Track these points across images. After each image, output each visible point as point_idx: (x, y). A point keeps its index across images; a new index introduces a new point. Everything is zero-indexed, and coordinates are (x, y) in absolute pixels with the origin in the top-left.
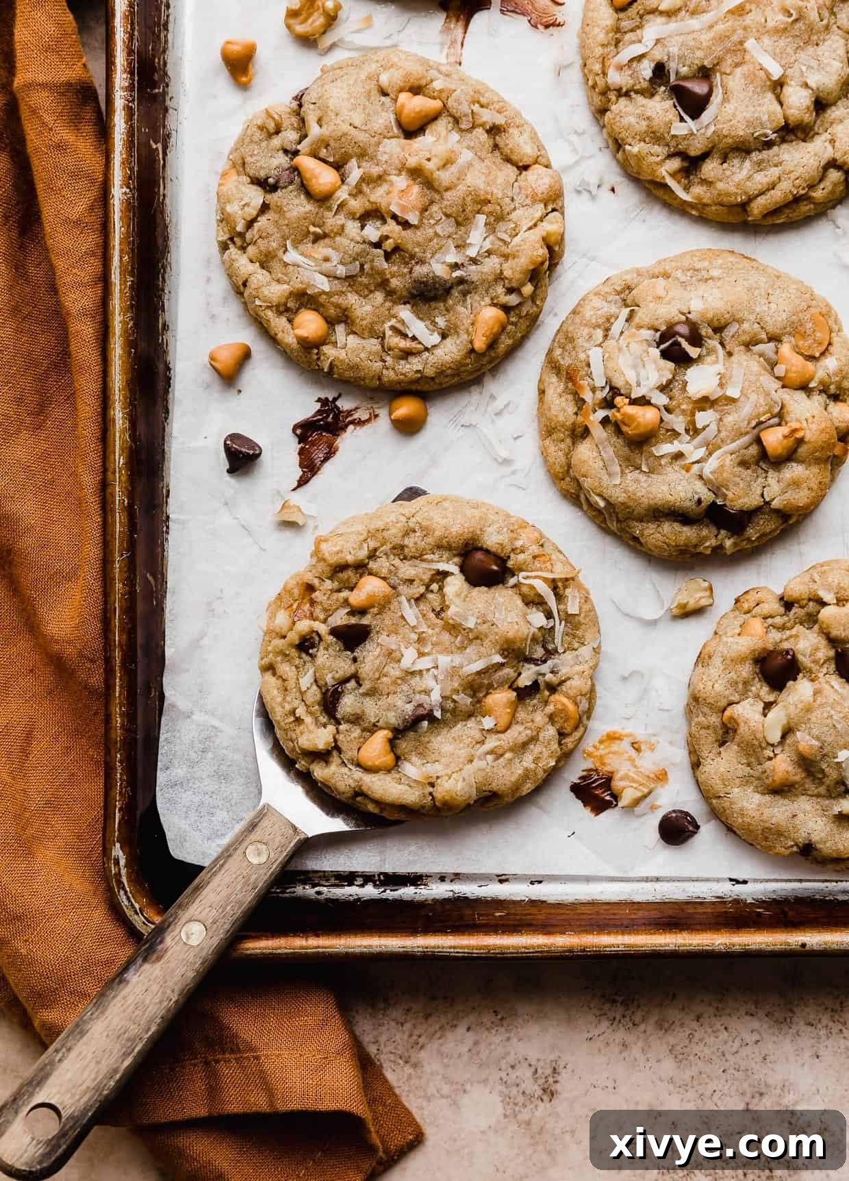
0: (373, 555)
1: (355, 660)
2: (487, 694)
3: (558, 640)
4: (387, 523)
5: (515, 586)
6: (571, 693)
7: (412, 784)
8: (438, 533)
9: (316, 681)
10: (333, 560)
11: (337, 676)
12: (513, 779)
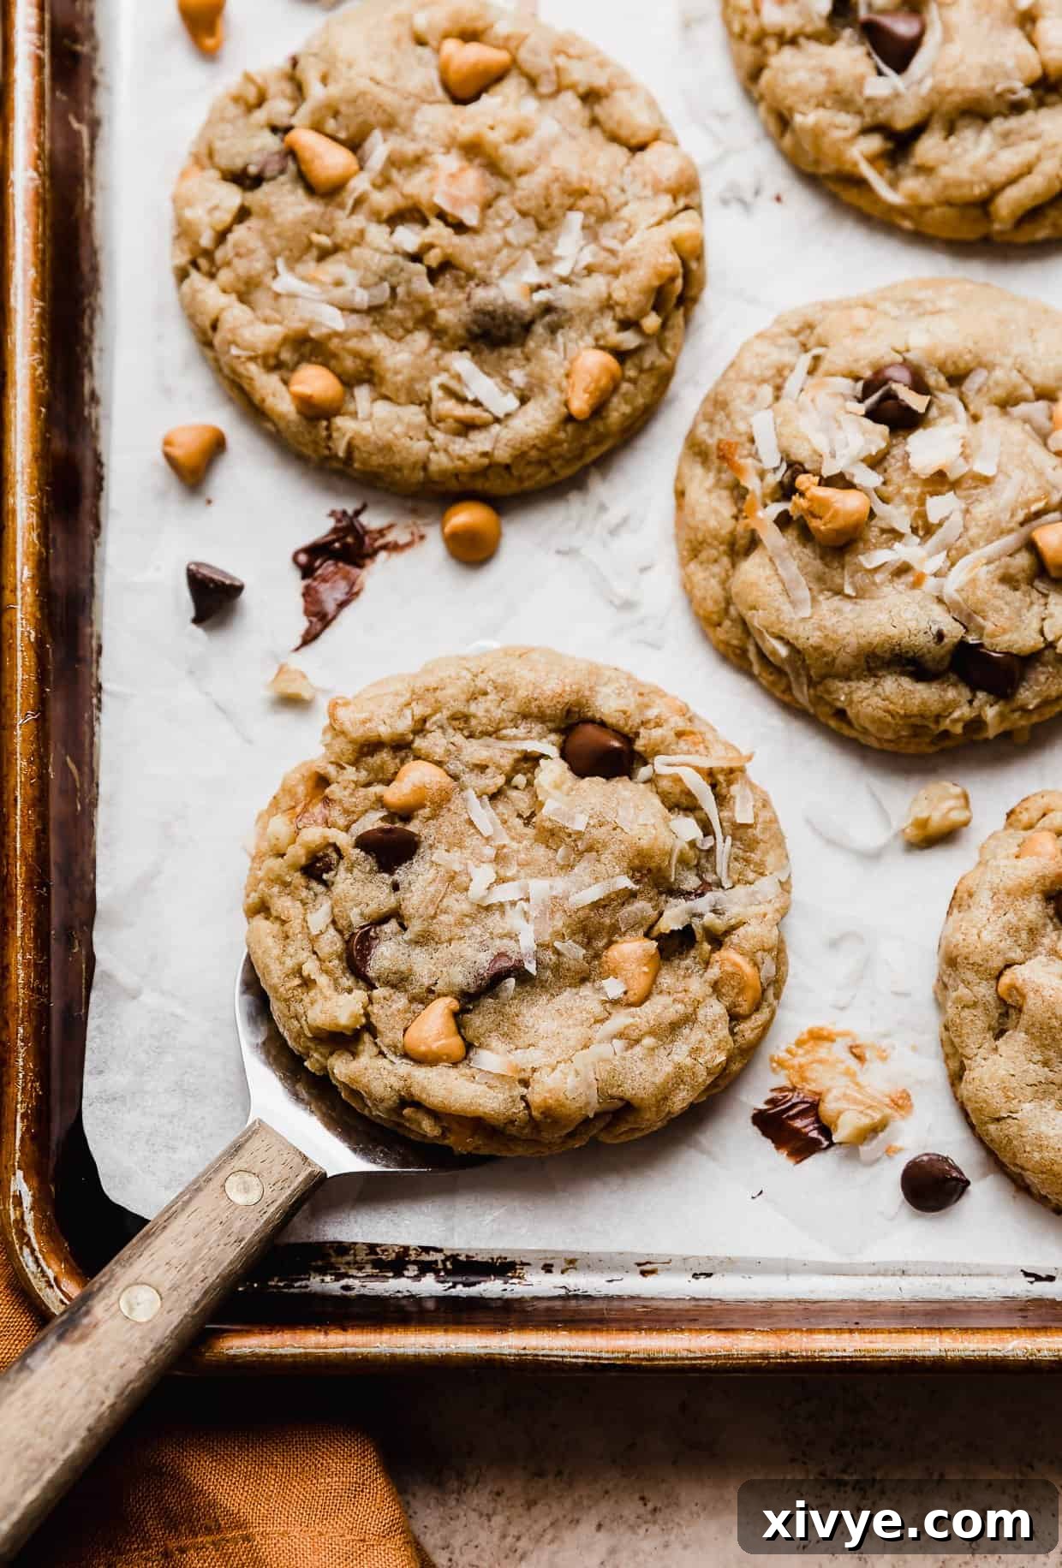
0: (420, 728)
1: (395, 887)
2: (610, 943)
3: (722, 868)
4: (442, 680)
5: (648, 781)
6: (747, 946)
7: (492, 1082)
8: (522, 693)
9: (334, 922)
10: (357, 732)
11: (367, 911)
12: (658, 1079)
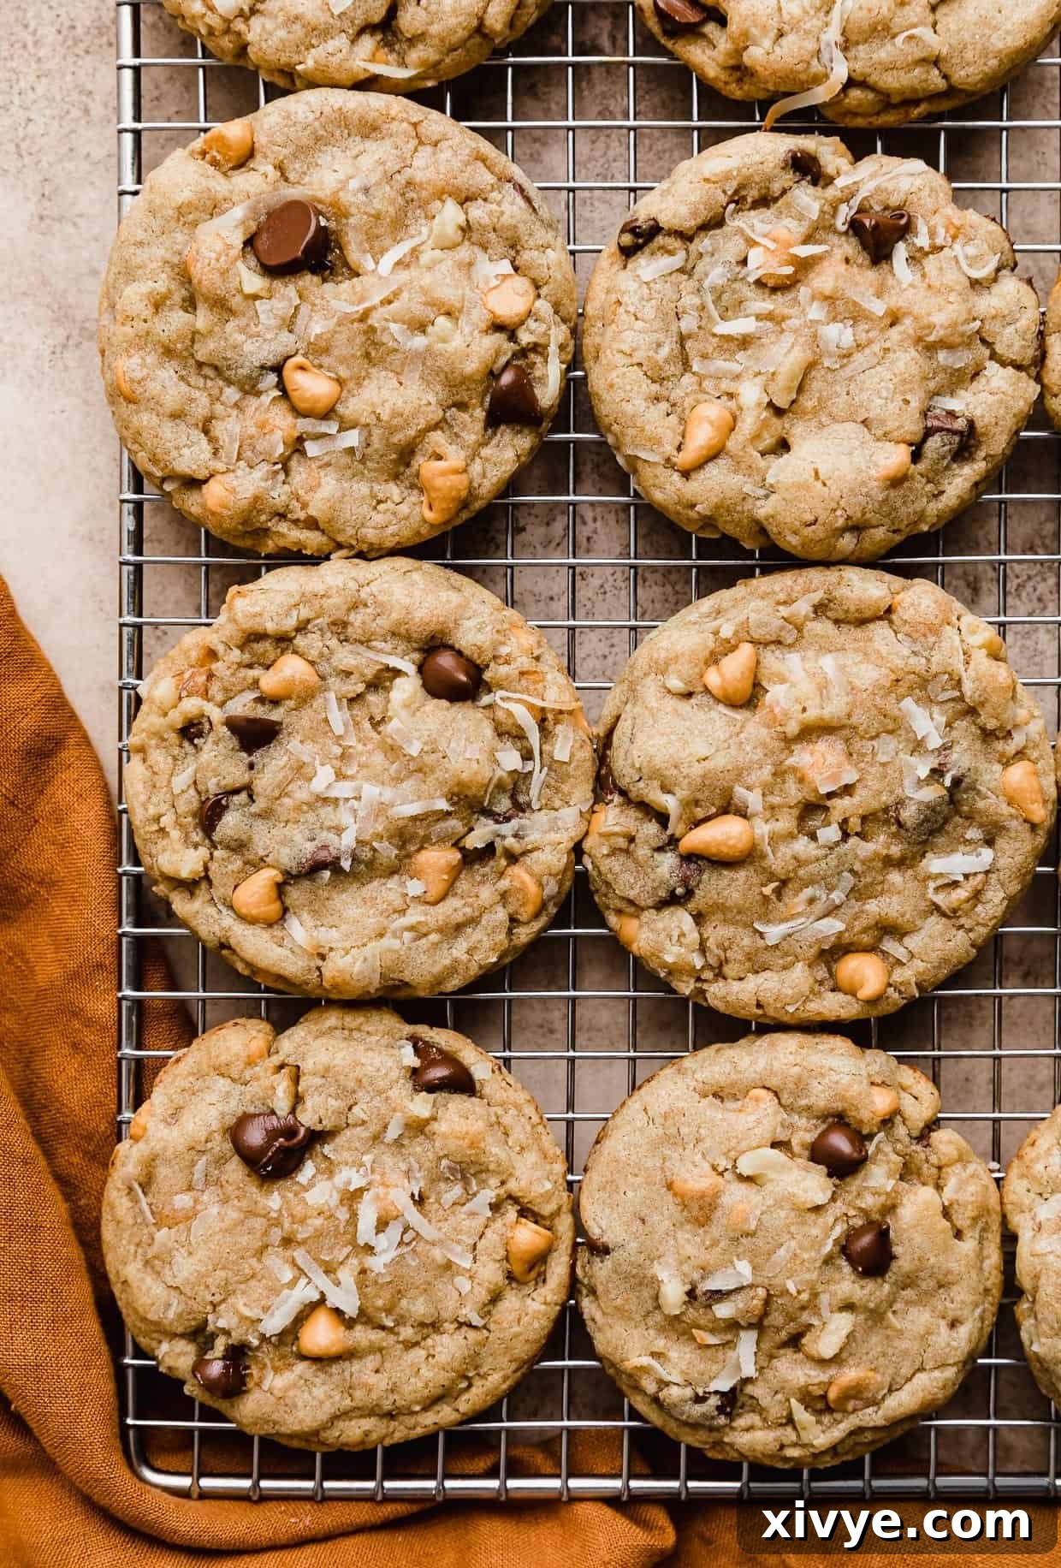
0: (302, 628)
1: (251, 766)
2: (421, 848)
3: (534, 792)
4: (330, 588)
5: (490, 707)
6: (537, 869)
7: (296, 949)
8: (394, 616)
9: (195, 783)
10: (248, 624)
11: (223, 783)
12: (436, 969)
